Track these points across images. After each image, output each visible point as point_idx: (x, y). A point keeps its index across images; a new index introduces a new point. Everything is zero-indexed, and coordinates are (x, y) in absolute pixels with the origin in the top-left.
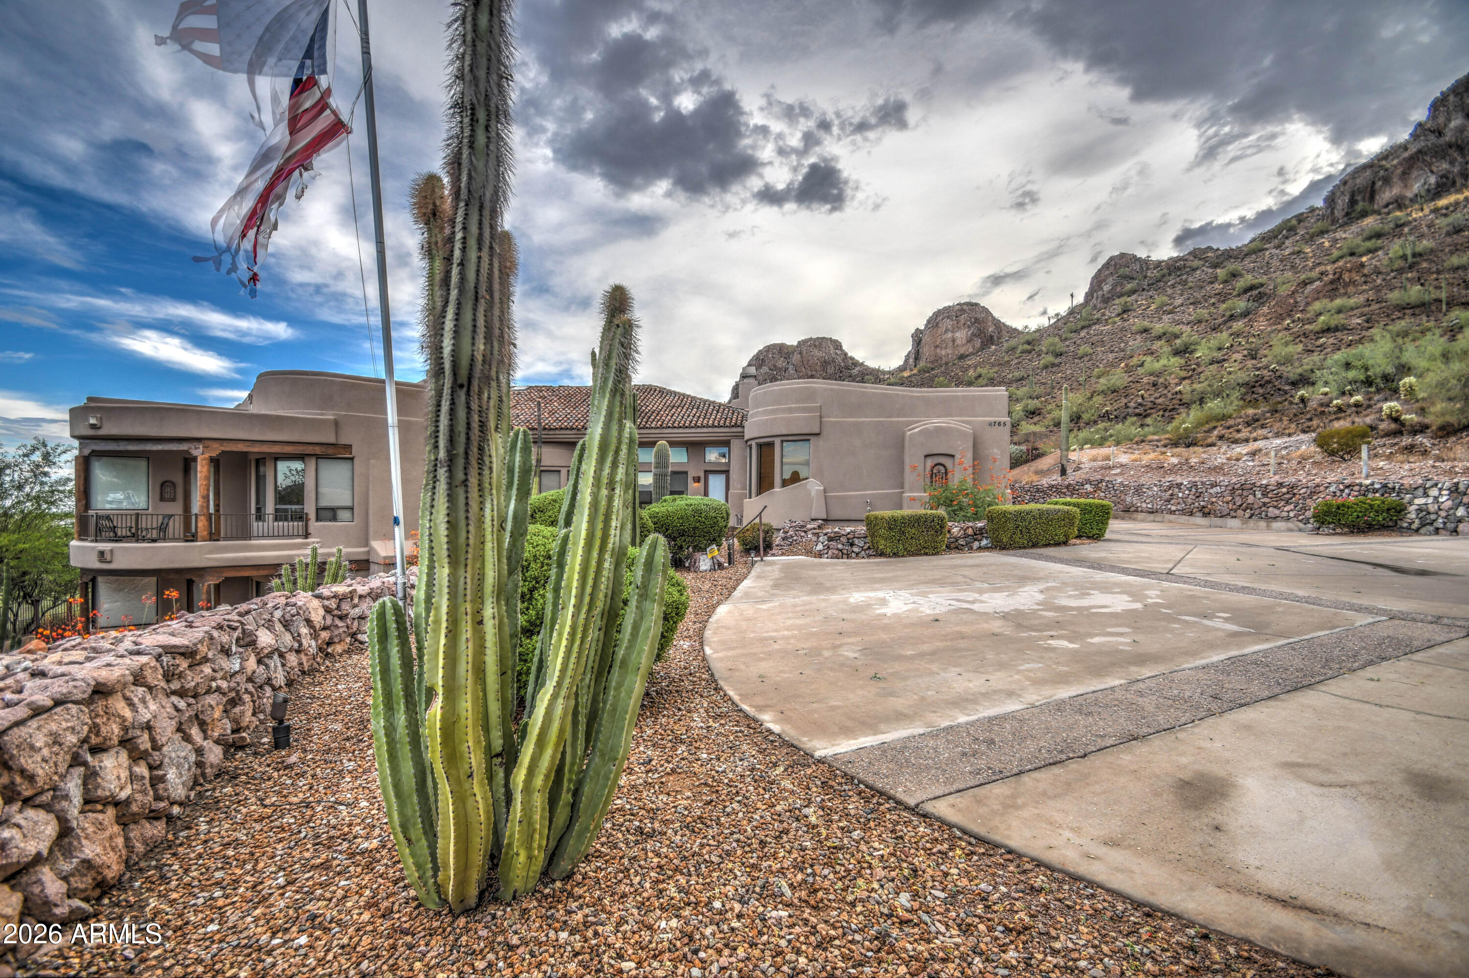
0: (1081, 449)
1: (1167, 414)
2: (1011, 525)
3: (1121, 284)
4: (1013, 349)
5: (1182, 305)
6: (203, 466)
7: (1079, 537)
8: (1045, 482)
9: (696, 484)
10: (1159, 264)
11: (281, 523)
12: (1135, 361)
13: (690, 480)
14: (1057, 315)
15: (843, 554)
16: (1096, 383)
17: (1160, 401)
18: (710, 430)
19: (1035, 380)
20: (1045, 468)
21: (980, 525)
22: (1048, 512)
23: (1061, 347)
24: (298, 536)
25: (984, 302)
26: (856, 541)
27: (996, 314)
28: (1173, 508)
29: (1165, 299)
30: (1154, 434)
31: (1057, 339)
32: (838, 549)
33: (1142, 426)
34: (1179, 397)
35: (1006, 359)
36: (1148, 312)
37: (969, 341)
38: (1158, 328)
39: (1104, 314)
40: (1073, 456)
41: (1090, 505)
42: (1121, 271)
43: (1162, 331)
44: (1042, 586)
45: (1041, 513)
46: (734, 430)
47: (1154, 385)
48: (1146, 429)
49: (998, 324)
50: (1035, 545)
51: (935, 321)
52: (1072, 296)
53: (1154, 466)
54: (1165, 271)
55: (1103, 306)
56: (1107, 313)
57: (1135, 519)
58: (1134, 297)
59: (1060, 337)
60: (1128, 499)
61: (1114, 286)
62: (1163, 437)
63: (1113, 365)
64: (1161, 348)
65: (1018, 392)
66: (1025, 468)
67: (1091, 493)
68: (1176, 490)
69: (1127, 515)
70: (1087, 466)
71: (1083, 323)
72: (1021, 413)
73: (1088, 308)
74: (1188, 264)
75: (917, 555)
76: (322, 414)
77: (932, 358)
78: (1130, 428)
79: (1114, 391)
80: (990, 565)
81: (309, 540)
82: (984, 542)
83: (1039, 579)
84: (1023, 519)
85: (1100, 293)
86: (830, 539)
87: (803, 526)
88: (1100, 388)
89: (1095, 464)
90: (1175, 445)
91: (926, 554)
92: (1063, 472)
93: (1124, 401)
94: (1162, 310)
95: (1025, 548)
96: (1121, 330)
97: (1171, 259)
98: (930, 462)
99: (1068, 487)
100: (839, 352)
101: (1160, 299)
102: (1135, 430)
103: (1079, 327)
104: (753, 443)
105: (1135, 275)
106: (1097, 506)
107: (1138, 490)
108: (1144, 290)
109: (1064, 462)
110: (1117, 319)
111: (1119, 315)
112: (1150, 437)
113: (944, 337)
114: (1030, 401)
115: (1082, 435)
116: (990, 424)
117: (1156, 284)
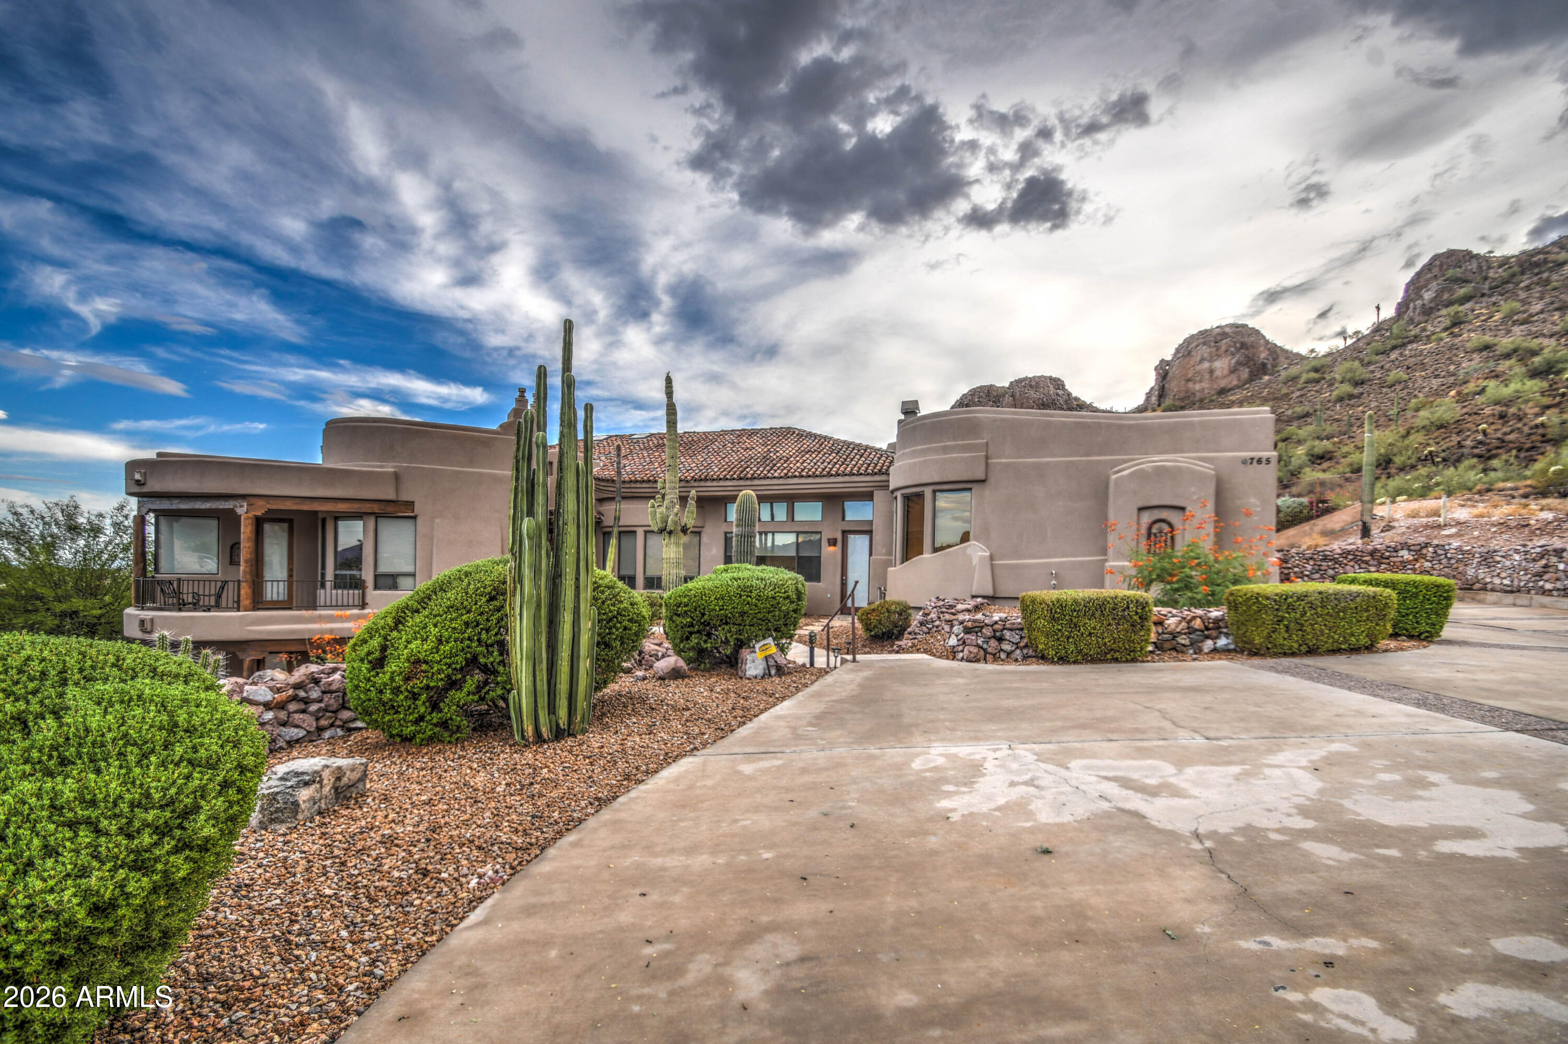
0: (1393, 502)
1: (1522, 455)
2: (1268, 618)
3: (1450, 290)
4: (1294, 379)
5: (1542, 312)
6: (246, 526)
7: (1395, 636)
8: (1337, 546)
9: (832, 548)
10: (1505, 261)
11: (340, 591)
12: (1471, 387)
13: (824, 543)
14: (1357, 333)
15: (983, 656)
16: (1413, 417)
17: (1511, 437)
18: (847, 479)
19: (1325, 416)
20: (1337, 527)
21: (1215, 613)
22: (1338, 596)
23: (1362, 373)
24: (354, 606)
25: (1251, 323)
26: (1007, 634)
27: (1269, 336)
28: (1548, 586)
29: (1516, 305)
30: (1504, 481)
31: (1357, 364)
32: (978, 646)
33: (1485, 471)
34: (1541, 431)
35: (1285, 391)
36: (1491, 323)
37: (1233, 371)
38: (1505, 343)
39: (1424, 330)
40: (1380, 511)
41: (1415, 584)
42: (1450, 273)
43: (1511, 347)
44: (1318, 751)
45: (1324, 597)
46: (877, 478)
47: (1502, 416)
48: (1492, 474)
49: (1275, 351)
50: (1312, 652)
51: (1186, 350)
52: (1378, 308)
53: (1514, 524)
54: (1516, 269)
55: (1422, 318)
56: (1430, 328)
57: (1481, 602)
58: (1468, 305)
59: (1361, 361)
60: (1471, 572)
61: (1439, 293)
62: (1521, 484)
63: (1439, 393)
64: (1510, 368)
65: (1300, 432)
66: (1306, 527)
67: (1409, 562)
68: (1554, 559)
69: (1468, 594)
70: (1402, 524)
71: (1394, 342)
72: (1304, 458)
73: (1402, 322)
74: (1552, 257)
75: (1101, 661)
76: (382, 467)
77: (1182, 395)
78: (1469, 472)
79: (1441, 427)
80: (1222, 689)
81: (366, 611)
82: (1222, 642)
83: (1313, 730)
84: (1291, 608)
85: (1419, 302)
86: (967, 631)
87: (952, 607)
88: (1419, 422)
89: (1415, 521)
90: (1544, 494)
91: (1116, 660)
92: (1366, 532)
93: (1455, 439)
94: (1510, 320)
95: (1293, 654)
96: (1450, 349)
97: (1524, 253)
98: (1146, 518)
99: (1372, 553)
100: (1060, 392)
101: (1506, 306)
102: (1473, 476)
103: (1389, 346)
104: (899, 494)
105: (1470, 276)
106: (1427, 587)
107: (1488, 559)
108: (1483, 295)
109: (1367, 518)
110: (1444, 335)
111: (1446, 329)
112: (1501, 485)
113: (1198, 368)
114: (1317, 442)
115: (1393, 484)
116: (1244, 462)
117: (1504, 286)
